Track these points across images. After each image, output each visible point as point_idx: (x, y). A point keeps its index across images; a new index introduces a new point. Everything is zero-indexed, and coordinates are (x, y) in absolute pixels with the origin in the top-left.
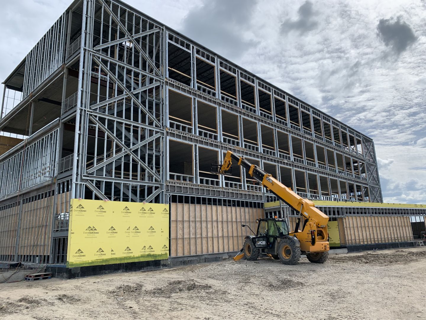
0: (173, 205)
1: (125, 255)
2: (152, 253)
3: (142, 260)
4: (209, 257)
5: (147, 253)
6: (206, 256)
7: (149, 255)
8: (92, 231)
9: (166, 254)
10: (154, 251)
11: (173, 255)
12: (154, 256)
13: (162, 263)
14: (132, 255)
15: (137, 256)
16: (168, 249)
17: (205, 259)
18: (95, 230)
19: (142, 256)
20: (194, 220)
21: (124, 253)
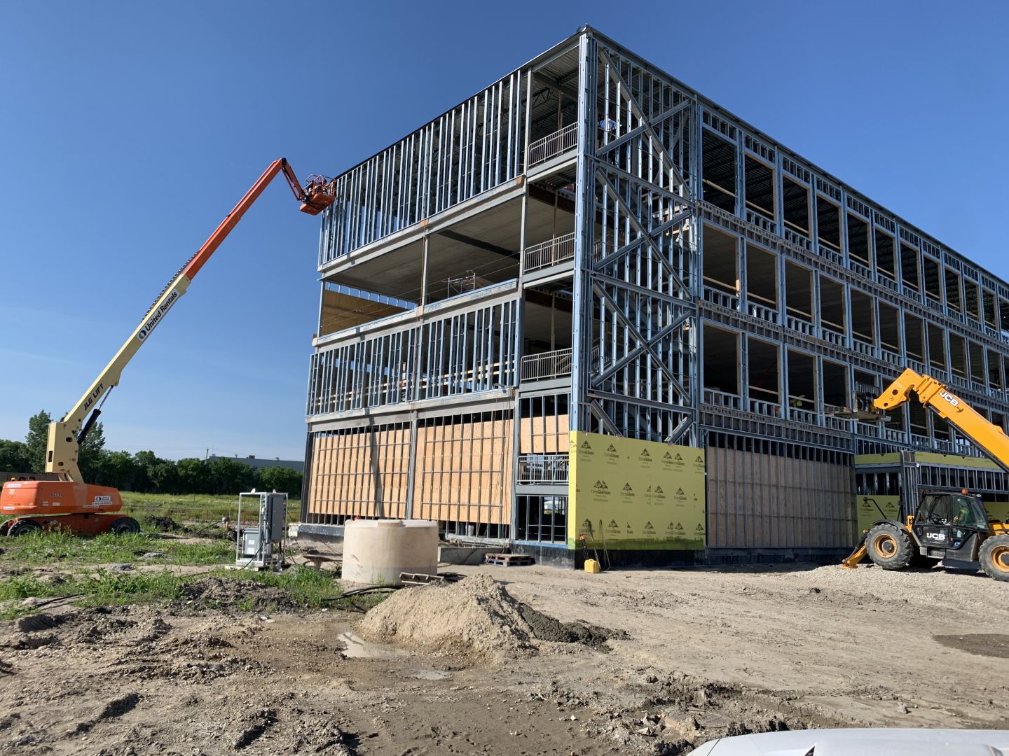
0: (711, 450)
1: (645, 537)
2: (682, 537)
3: (669, 547)
4: (764, 553)
5: (675, 536)
6: (760, 551)
7: (678, 540)
8: (601, 489)
9: (701, 540)
10: (684, 534)
11: (712, 544)
12: (685, 542)
13: (696, 556)
14: (654, 537)
15: (662, 539)
16: (704, 531)
17: (759, 556)
18: (606, 487)
19: (669, 541)
20: (741, 480)
21: (644, 532)
